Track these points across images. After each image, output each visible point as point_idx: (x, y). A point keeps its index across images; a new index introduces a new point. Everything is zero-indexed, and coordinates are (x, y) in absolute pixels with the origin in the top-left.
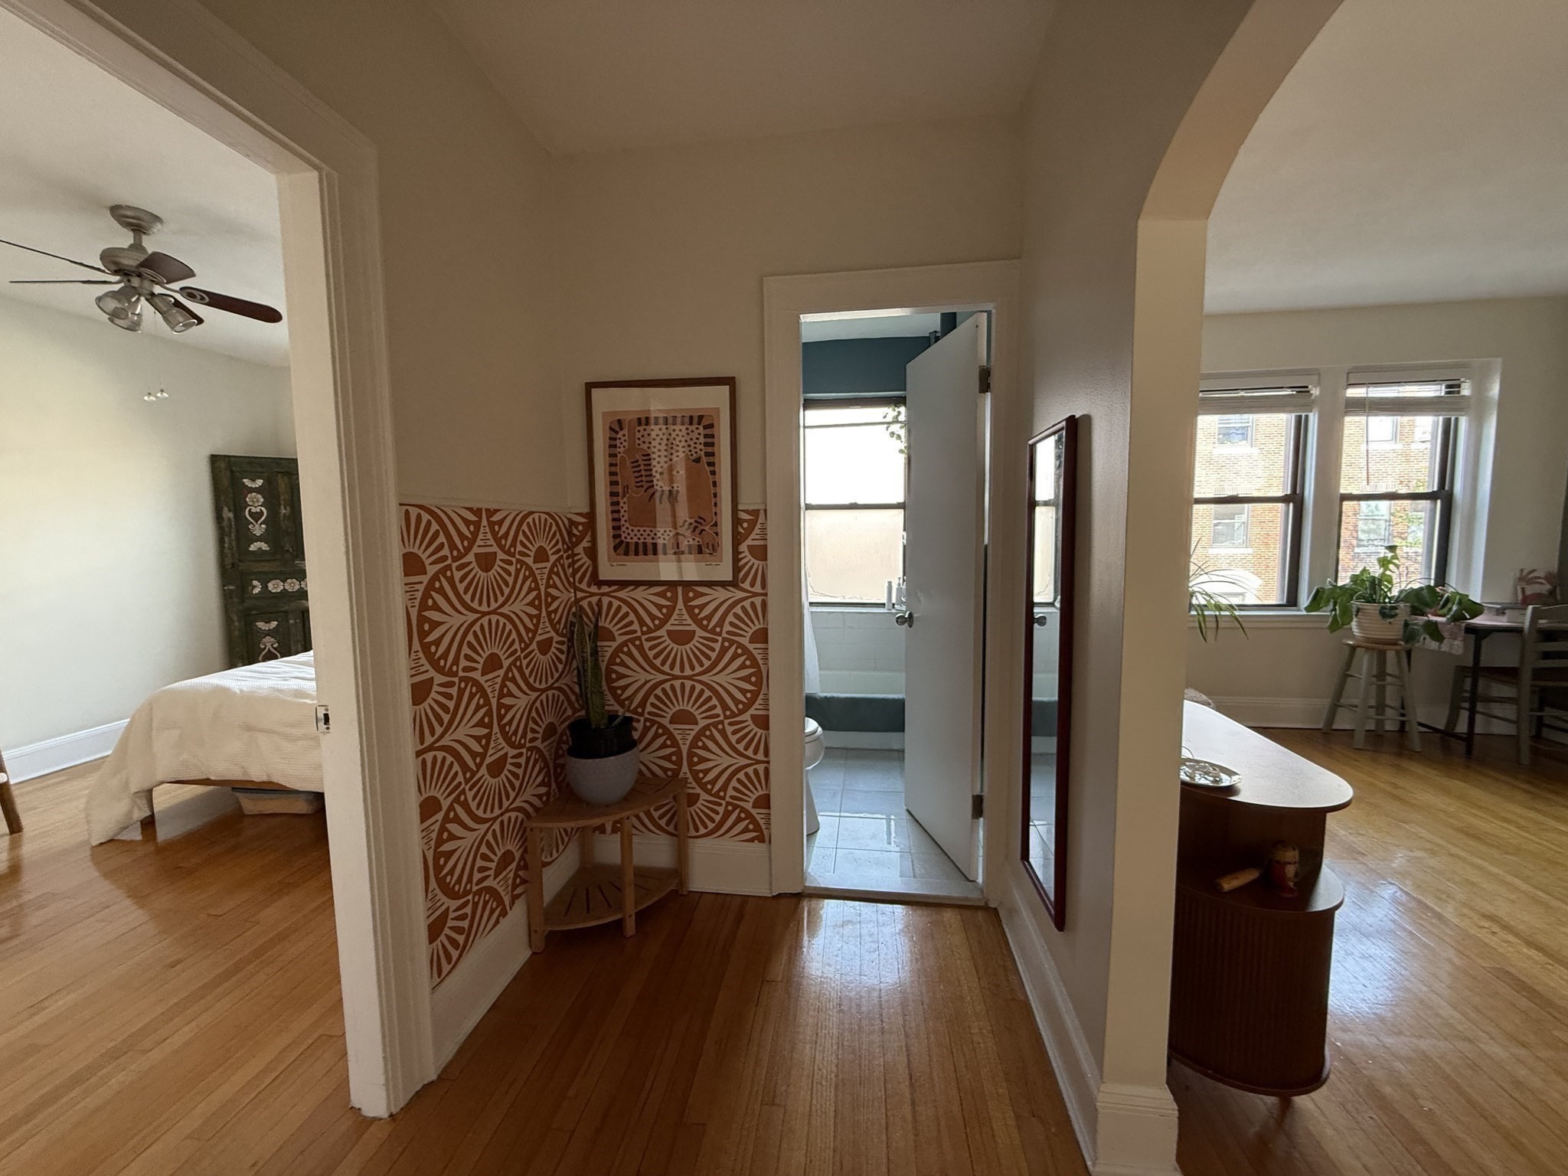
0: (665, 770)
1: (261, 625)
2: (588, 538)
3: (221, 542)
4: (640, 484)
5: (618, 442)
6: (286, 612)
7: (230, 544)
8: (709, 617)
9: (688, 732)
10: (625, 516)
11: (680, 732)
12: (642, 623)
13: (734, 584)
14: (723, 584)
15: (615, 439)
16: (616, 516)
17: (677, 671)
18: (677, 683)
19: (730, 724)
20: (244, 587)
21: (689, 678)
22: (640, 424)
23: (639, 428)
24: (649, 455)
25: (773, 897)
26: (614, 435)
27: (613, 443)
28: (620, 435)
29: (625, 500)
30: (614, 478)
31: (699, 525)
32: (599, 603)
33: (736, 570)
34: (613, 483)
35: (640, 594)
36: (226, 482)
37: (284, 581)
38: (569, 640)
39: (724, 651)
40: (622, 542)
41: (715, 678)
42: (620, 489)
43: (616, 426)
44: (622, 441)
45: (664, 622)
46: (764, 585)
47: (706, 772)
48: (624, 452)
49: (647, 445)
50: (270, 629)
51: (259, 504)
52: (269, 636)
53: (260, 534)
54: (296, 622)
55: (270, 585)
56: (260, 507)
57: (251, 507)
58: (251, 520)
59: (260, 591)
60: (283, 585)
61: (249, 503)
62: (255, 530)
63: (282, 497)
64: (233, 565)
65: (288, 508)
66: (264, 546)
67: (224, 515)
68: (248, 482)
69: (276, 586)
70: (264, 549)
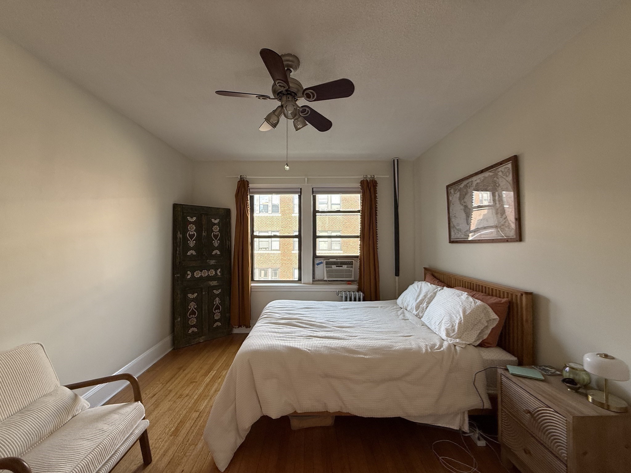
1: (190, 295)
3: (174, 250)
6: (201, 288)
7: (179, 251)
20: (184, 274)
36: (180, 218)
37: (201, 271)
50: (193, 298)
51: (193, 230)
52: (193, 301)
53: (192, 246)
54: (205, 294)
55: (195, 273)
56: (193, 232)
57: (189, 232)
58: (189, 239)
59: (190, 277)
60: (201, 274)
61: (189, 230)
62: (190, 244)
63: (204, 227)
64: (180, 263)
65: (206, 232)
66: (194, 252)
67: (178, 236)
68: (189, 218)
69: (197, 274)
70: (194, 254)
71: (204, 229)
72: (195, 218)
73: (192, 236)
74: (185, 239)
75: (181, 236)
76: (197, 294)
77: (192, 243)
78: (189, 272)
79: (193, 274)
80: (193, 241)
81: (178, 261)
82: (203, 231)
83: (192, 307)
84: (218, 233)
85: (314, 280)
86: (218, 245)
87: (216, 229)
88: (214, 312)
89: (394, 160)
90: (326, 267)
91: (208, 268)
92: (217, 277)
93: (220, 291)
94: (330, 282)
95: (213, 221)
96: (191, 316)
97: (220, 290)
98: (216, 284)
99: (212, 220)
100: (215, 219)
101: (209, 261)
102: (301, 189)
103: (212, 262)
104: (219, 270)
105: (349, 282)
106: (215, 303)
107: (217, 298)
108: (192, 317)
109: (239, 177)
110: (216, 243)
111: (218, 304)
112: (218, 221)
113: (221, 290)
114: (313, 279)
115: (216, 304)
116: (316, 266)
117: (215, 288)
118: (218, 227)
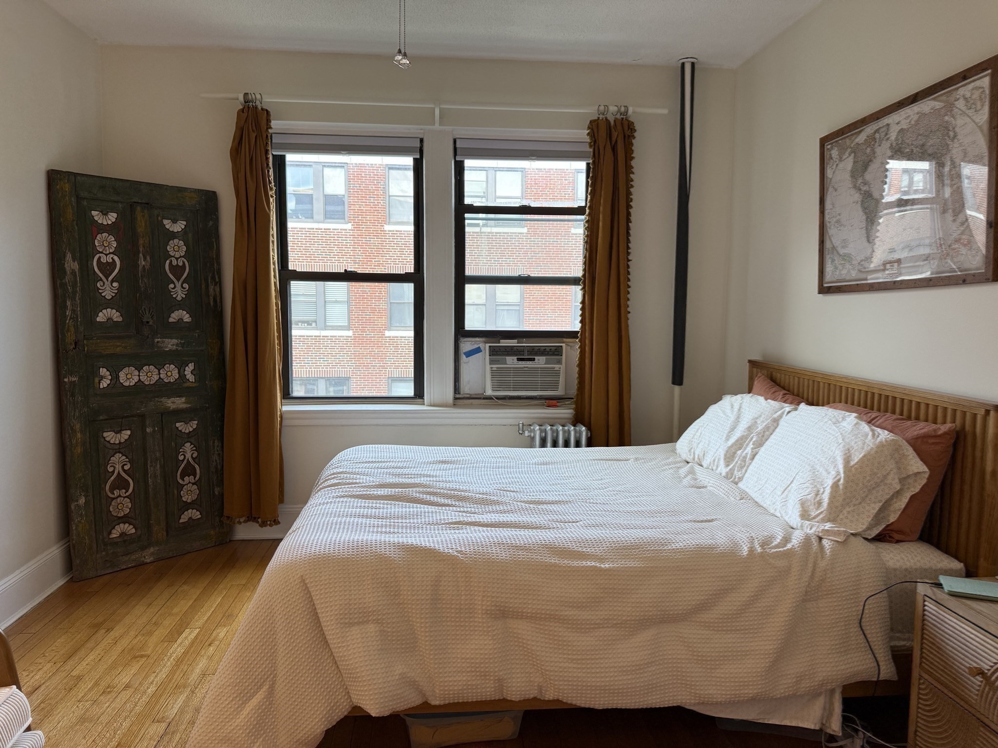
1: (109, 436)
6: (142, 416)
7: (73, 311)
20: (89, 377)
36: (70, 214)
37: (139, 369)
50: (120, 443)
51: (111, 251)
52: (119, 452)
53: (110, 297)
54: (154, 431)
55: (122, 375)
56: (112, 256)
57: (101, 255)
58: (101, 275)
59: (108, 385)
60: (139, 376)
61: (98, 248)
62: (105, 290)
63: (141, 242)
64: (76, 343)
65: (148, 258)
66: (116, 316)
67: (66, 265)
68: (98, 215)
69: (129, 376)
70: (115, 320)
71: (141, 250)
72: (112, 217)
73: (107, 268)
74: (88, 277)
75: (76, 266)
76: (129, 432)
77: (108, 289)
78: (103, 371)
79: (115, 378)
80: (112, 281)
81: (70, 337)
82: (141, 255)
83: (118, 468)
84: (184, 262)
85: (458, 396)
86: (184, 296)
87: (177, 249)
88: (181, 481)
89: (683, 64)
90: (492, 362)
91: (159, 359)
92: (186, 385)
93: (195, 427)
94: (500, 402)
95: (167, 227)
96: (115, 492)
97: (194, 424)
98: (184, 406)
99: (166, 222)
100: (174, 221)
101: (159, 340)
102: (422, 141)
103: (171, 344)
104: (191, 366)
105: (552, 402)
106: (181, 458)
107: (188, 445)
108: (120, 496)
109: (241, 98)
110: (179, 291)
111: (190, 460)
112: (183, 227)
113: (196, 422)
114: (455, 393)
115: (185, 462)
116: (463, 358)
117: (178, 415)
118: (182, 243)
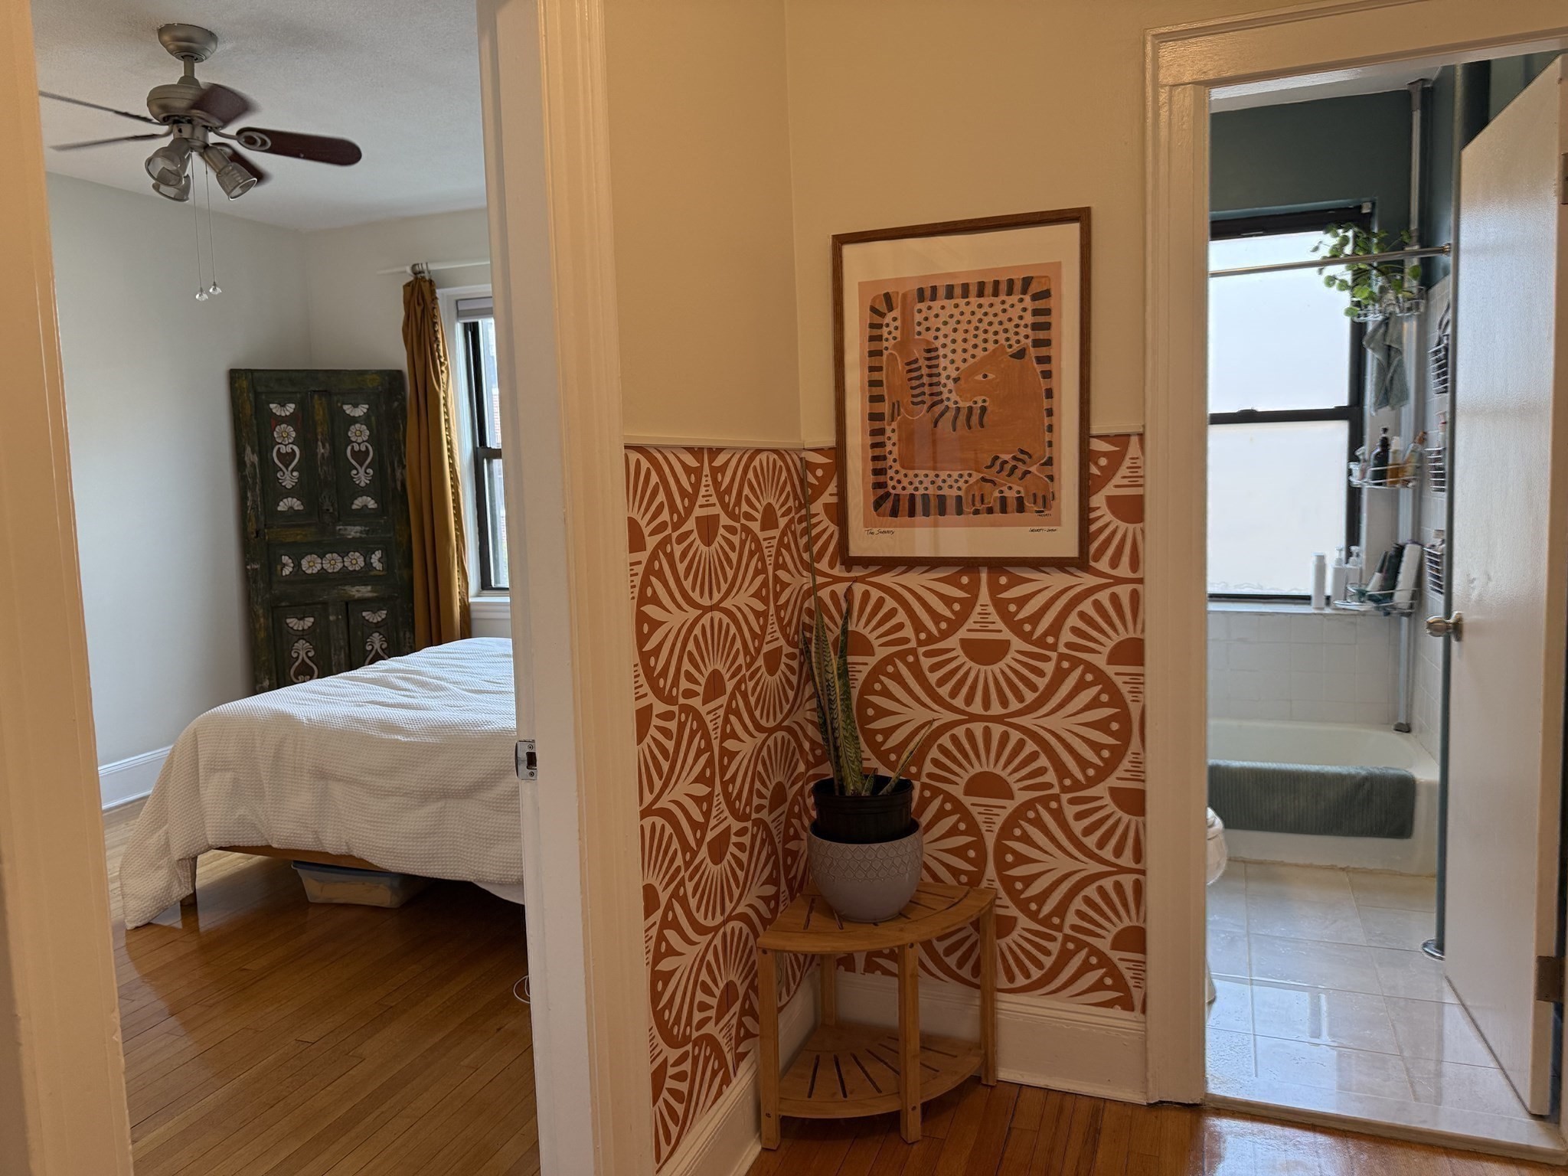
0: (955, 872)
1: (292, 622)
2: (832, 488)
3: (242, 498)
4: (919, 399)
5: (885, 330)
6: (325, 604)
7: (254, 501)
8: (1035, 618)
9: (996, 811)
10: (893, 450)
11: (982, 809)
12: (918, 626)
13: (1081, 563)
14: (1061, 564)
15: (880, 326)
16: (878, 452)
17: (977, 708)
18: (978, 728)
19: (1073, 802)
20: (272, 565)
21: (999, 719)
22: (921, 299)
23: (920, 306)
24: (936, 349)
25: (1149, 1105)
26: (877, 320)
27: (876, 332)
28: (888, 319)
29: (894, 425)
30: (876, 391)
31: (1020, 465)
32: (849, 592)
33: (1085, 537)
34: (875, 399)
35: (915, 580)
36: (248, 409)
37: (322, 556)
38: (802, 653)
39: (1060, 676)
40: (888, 494)
41: (1043, 722)
42: (885, 408)
43: (882, 304)
44: (891, 328)
45: (955, 625)
46: (1135, 564)
47: (1028, 880)
48: (895, 346)
49: (932, 333)
50: (303, 630)
51: (290, 441)
52: (303, 639)
53: (291, 486)
54: (338, 619)
55: (304, 563)
56: (291, 446)
57: (280, 446)
58: (280, 465)
59: (291, 572)
60: (322, 564)
61: (277, 440)
62: (285, 480)
63: (319, 430)
64: (257, 533)
65: (327, 445)
66: (297, 504)
67: (246, 458)
68: (276, 407)
69: (311, 564)
70: (296, 508)
71: (319, 437)
72: (291, 408)
73: (286, 458)
74: (267, 469)
75: (255, 459)
76: (312, 620)
77: (289, 478)
78: (285, 559)
79: (298, 565)
80: (292, 471)
81: (252, 527)
82: (320, 443)
83: (302, 654)
84: (367, 447)
86: (368, 482)
87: (359, 435)
91: (343, 547)
92: (372, 573)
93: (384, 616)
95: (348, 412)
96: (300, 678)
97: (383, 614)
98: (370, 595)
99: (345, 407)
100: (355, 406)
101: (341, 527)
104: (378, 554)
106: (369, 648)
107: (376, 635)
109: (408, 269)
110: (362, 476)
111: (379, 650)
112: (365, 411)
113: (385, 612)
115: (374, 652)
117: (365, 604)
118: (364, 427)
